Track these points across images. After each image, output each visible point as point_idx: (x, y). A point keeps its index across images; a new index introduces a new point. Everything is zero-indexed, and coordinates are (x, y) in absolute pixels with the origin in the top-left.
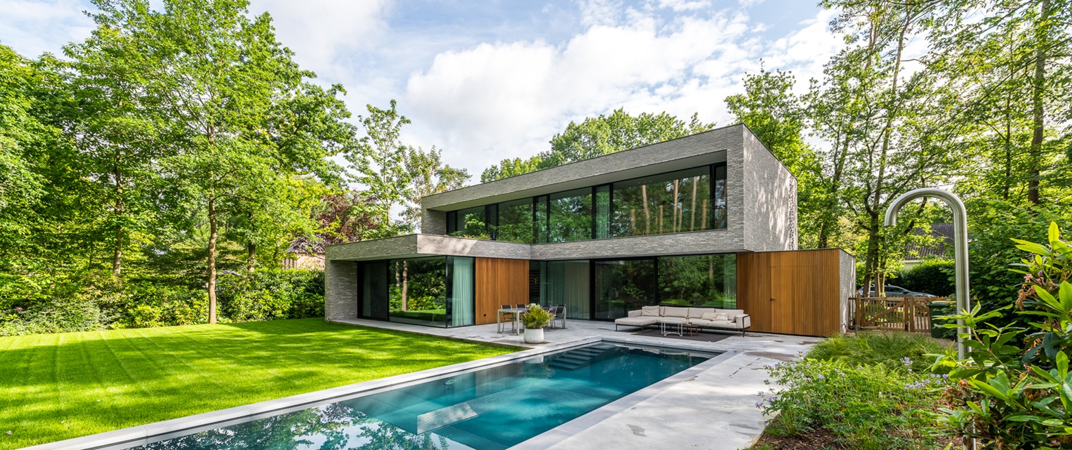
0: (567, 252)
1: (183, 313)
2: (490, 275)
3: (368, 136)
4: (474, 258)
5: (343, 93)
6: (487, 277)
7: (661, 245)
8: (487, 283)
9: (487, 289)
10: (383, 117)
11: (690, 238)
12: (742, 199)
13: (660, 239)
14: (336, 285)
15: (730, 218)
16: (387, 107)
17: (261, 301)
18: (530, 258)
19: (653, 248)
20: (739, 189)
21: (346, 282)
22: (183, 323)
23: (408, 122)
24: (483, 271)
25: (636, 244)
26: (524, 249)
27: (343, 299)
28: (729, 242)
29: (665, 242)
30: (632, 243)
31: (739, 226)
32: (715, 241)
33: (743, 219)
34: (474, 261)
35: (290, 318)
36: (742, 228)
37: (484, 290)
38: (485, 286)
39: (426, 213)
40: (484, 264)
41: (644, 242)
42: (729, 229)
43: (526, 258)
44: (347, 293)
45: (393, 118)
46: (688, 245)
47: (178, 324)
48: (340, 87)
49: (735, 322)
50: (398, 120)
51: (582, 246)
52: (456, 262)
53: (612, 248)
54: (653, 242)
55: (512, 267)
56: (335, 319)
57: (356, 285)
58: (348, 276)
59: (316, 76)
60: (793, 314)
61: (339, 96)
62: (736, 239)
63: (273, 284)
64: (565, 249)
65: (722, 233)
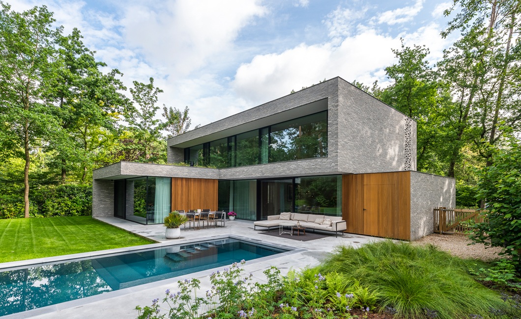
0: (238, 174)
1: (10, 211)
2: (184, 190)
3: (133, 101)
4: (171, 178)
5: (120, 75)
6: (182, 191)
7: (289, 169)
8: (182, 194)
9: (182, 199)
10: (145, 89)
12: (337, 134)
13: (288, 164)
14: (99, 195)
15: (330, 148)
16: (148, 83)
17: (63, 204)
18: (218, 178)
20: (335, 126)
21: (106, 193)
22: (9, 217)
23: (161, 91)
24: (179, 187)
25: (274, 168)
26: (214, 172)
27: (104, 204)
28: (329, 166)
30: (272, 168)
31: (334, 154)
32: (320, 165)
33: (337, 149)
34: (171, 180)
35: (82, 215)
36: (337, 155)
37: (179, 199)
38: (179, 197)
39: (169, 149)
40: (179, 182)
42: (329, 156)
43: (216, 178)
44: (107, 200)
45: (152, 90)
46: (304, 169)
47: (6, 218)
48: (117, 71)
49: (331, 226)
50: (154, 90)
51: (246, 170)
52: (157, 181)
53: (262, 171)
55: (203, 184)
56: (97, 216)
57: (113, 195)
58: (108, 189)
59: (106, 65)
60: (379, 220)
61: (117, 77)
62: (333, 164)
63: (73, 194)
65: (324, 160)
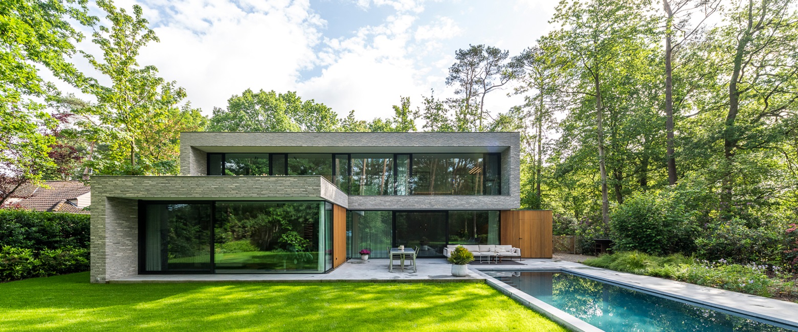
0: (388, 204)
4: (333, 205)
6: (336, 223)
8: (336, 227)
9: (336, 234)
11: (488, 199)
14: (114, 231)
19: (462, 205)
20: (518, 171)
25: (449, 201)
28: (512, 203)
29: (471, 201)
30: (446, 200)
31: (517, 194)
32: (503, 202)
34: (332, 208)
39: (188, 150)
41: (456, 200)
42: (512, 195)
43: (347, 207)
44: (127, 242)
46: (486, 204)
54: (462, 200)
56: (112, 277)
57: (136, 232)
58: (128, 219)
62: (516, 202)
64: (385, 202)
65: (508, 198)
